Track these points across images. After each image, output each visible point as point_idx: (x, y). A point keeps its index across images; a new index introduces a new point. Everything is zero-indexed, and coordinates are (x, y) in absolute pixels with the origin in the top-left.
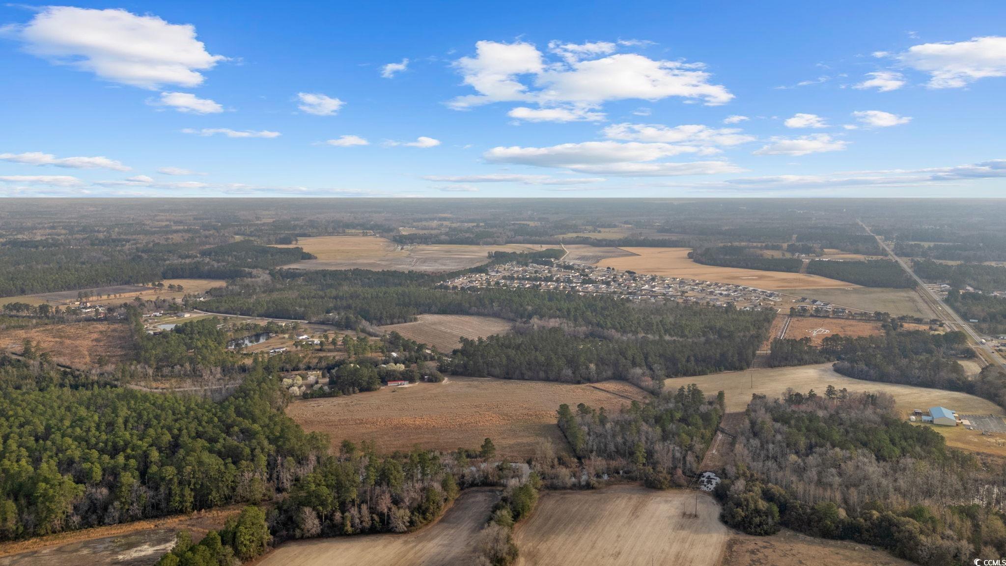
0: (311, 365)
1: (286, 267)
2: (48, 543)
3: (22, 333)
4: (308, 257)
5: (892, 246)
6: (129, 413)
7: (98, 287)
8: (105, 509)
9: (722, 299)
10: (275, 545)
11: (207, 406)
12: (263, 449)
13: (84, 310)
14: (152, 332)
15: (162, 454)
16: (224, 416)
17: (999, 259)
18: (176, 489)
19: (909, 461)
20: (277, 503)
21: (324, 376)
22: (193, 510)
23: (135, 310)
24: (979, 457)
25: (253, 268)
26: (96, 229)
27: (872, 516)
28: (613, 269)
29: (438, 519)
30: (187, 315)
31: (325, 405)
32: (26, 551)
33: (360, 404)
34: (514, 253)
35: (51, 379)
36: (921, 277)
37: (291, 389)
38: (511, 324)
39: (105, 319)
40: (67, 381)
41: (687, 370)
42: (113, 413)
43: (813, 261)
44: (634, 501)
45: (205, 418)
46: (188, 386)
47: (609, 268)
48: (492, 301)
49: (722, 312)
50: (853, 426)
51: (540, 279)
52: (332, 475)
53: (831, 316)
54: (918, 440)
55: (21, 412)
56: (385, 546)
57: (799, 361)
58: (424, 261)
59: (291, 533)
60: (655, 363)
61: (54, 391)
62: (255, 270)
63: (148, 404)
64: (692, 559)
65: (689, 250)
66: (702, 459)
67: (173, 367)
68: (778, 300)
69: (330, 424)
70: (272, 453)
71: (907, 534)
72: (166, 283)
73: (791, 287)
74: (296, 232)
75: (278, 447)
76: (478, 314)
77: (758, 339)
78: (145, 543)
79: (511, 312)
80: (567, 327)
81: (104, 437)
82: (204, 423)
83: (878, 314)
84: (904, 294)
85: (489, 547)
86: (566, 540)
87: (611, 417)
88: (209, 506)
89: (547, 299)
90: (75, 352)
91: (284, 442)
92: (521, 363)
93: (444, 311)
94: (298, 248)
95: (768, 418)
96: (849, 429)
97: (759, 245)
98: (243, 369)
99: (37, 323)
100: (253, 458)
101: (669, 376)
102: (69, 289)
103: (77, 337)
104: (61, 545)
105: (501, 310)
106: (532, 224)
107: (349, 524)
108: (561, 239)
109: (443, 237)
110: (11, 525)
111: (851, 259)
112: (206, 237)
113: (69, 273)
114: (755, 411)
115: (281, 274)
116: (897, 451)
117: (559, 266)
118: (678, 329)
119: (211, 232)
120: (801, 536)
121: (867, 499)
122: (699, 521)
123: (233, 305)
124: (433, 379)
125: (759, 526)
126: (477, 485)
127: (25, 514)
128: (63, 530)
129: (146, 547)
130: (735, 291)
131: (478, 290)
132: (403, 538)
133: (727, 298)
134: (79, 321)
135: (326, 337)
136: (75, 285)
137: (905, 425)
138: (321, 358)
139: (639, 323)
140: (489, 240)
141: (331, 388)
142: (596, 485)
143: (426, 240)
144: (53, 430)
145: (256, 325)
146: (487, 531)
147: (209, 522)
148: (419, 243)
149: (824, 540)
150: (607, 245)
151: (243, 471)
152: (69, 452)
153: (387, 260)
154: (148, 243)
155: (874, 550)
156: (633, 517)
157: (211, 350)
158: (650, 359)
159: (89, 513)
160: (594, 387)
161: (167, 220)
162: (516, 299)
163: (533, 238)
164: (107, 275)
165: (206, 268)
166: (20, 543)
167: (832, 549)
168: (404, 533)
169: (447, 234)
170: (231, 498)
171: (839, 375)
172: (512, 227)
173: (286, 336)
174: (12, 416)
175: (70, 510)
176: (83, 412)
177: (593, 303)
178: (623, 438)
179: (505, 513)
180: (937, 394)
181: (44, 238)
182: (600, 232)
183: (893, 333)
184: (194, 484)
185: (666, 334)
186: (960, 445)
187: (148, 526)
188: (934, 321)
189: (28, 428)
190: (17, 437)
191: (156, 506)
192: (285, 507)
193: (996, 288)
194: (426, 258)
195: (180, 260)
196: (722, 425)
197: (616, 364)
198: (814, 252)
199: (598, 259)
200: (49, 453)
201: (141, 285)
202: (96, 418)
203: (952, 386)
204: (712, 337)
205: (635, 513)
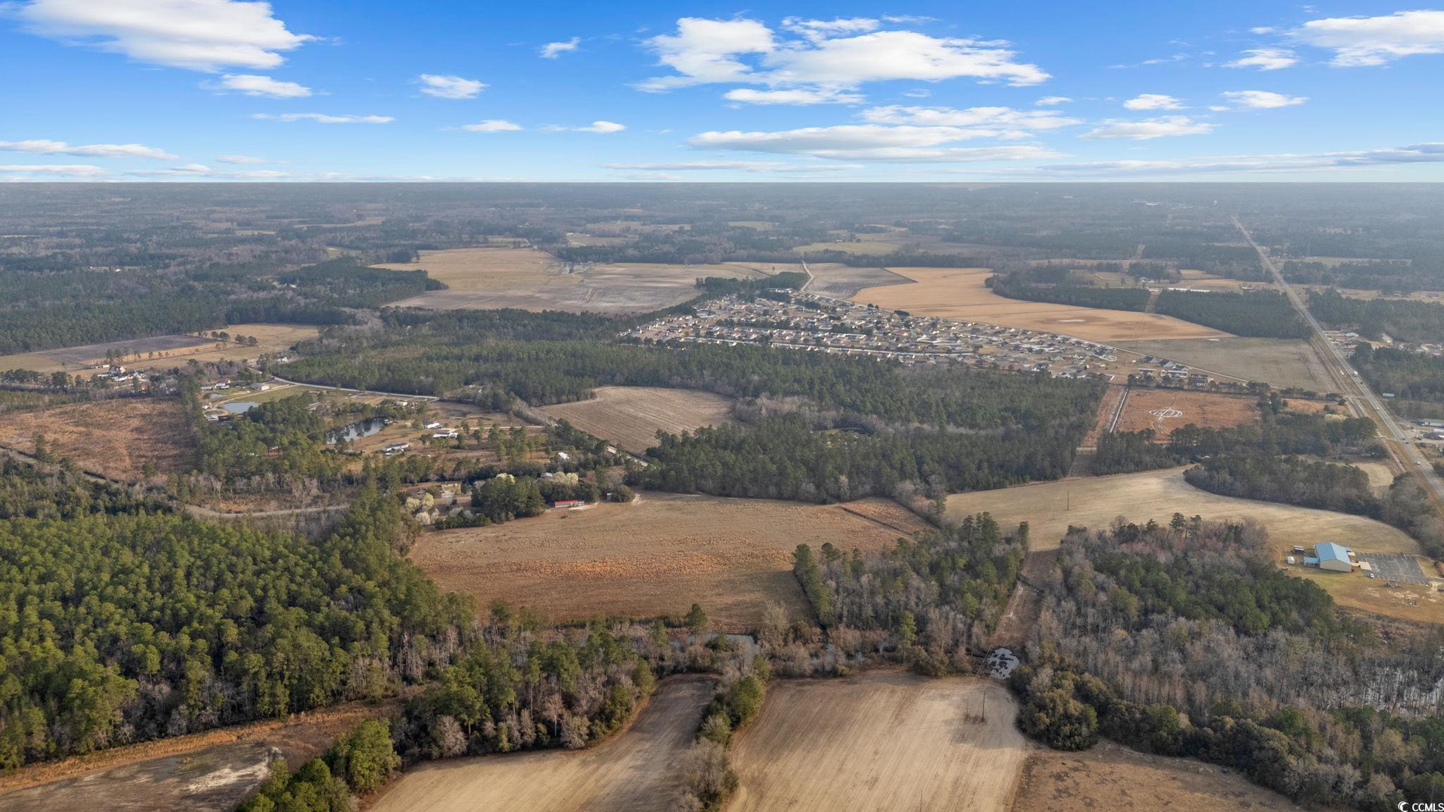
0: (445, 474)
1: (404, 304)
2: (91, 766)
3: (28, 417)
4: (434, 285)
5: (1281, 265)
6: (192, 560)
7: (133, 338)
8: (168, 713)
9: (1032, 358)
10: (404, 769)
11: (301, 550)
12: (382, 622)
13: (116, 379)
14: (216, 417)
15: (242, 629)
16: (326, 568)
17: (1434, 287)
18: (264, 685)
19: (1279, 635)
20: (405, 701)
21: (464, 491)
22: (289, 713)
23: (190, 382)
24: (1379, 622)
25: (357, 308)
26: (125, 236)
27: (1224, 724)
28: (877, 307)
29: (627, 726)
30: (265, 388)
31: (466, 540)
32: (61, 778)
33: (516, 538)
34: (734, 280)
35: (78, 499)
36: (1319, 319)
37: (418, 515)
38: (729, 403)
39: (148, 394)
40: (100, 502)
41: (978, 482)
42: (169, 561)
43: (1165, 292)
44: (897, 697)
45: (299, 571)
46: (273, 509)
47: (870, 305)
48: (701, 367)
49: (1030, 382)
50: (1206, 577)
51: (771, 326)
52: (480, 666)
53: (1186, 387)
54: (1296, 600)
55: (39, 558)
56: (555, 769)
57: (1137, 465)
58: (604, 292)
59: (426, 749)
60: (933, 473)
61: (85, 521)
62: (360, 310)
63: (217, 546)
64: (976, 788)
65: (988, 274)
66: (994, 630)
67: (249, 478)
68: (1111, 359)
69: (475, 571)
70: (395, 627)
71: (1271, 753)
72: (233, 331)
73: (1130, 336)
74: (417, 242)
75: (403, 618)
76: (683, 386)
77: (1080, 429)
78: (224, 766)
79: (729, 384)
80: (810, 411)
81: (159, 602)
82: (298, 579)
83: (1252, 385)
84: (1292, 349)
85: (698, 778)
86: (804, 758)
87: (868, 565)
88: (312, 708)
89: (780, 362)
90: (109, 450)
91: (412, 611)
92: (742, 475)
93: (632, 381)
94: (419, 271)
95: (1088, 566)
96: (1200, 581)
97: (1089, 263)
98: (349, 480)
99: (51, 401)
100: (368, 635)
101: (952, 491)
102: (93, 341)
103: (107, 426)
104: (109, 768)
105: (716, 381)
106: (759, 226)
107: (504, 738)
108: (803, 254)
109: (630, 252)
110: (39, 741)
111: (1223, 287)
112: (287, 252)
113: (90, 316)
114: (1070, 553)
115: (397, 318)
116: (1266, 619)
117: (799, 302)
118: (965, 414)
119: (293, 242)
120: (1126, 750)
121: (1219, 698)
122: (988, 728)
123: (330, 371)
124: (619, 498)
125: (1069, 737)
126: (681, 672)
127: (57, 724)
128: (111, 745)
129: (227, 770)
130: (1050, 345)
131: (682, 345)
132: (581, 756)
133: (1039, 356)
134: (111, 397)
135: (466, 427)
136: (101, 336)
137: (1279, 575)
138: (460, 463)
139: (911, 403)
140: (699, 256)
141: (474, 513)
142: (846, 670)
143: (607, 256)
144: (87, 588)
145: (365, 406)
146: (695, 752)
147: (311, 731)
148: (596, 261)
149: (1157, 758)
150: (868, 265)
151: (356, 657)
152: (112, 626)
153: (549, 292)
154: (202, 261)
155: (1224, 772)
156: (897, 722)
157: (302, 450)
158: (926, 467)
159: (145, 720)
160: (845, 509)
161: (227, 220)
162: (737, 363)
163: (763, 253)
164: (146, 320)
165: (289, 306)
166: (53, 766)
167: (1167, 772)
168: (582, 748)
169: (636, 246)
170: (340, 694)
171: (1192, 488)
172: (731, 233)
173: (409, 424)
174: (26, 564)
175: (119, 717)
176: (127, 557)
177: (847, 369)
178: (885, 597)
179: (720, 722)
180: (1329, 519)
181: (50, 253)
182: (858, 241)
183: (1272, 418)
184: (289, 678)
185: (948, 423)
186: (1355, 603)
187: (227, 738)
188: (1331, 397)
189: (51, 586)
190: (36, 600)
191: (237, 708)
192: (416, 713)
193: (1426, 339)
194: (607, 289)
195: (250, 293)
196: (1024, 573)
197: (877, 474)
198: (1167, 277)
199: (854, 288)
200: (83, 626)
201: (196, 334)
202: (146, 569)
203: (1350, 507)
204: (1014, 427)
205: (899, 717)
